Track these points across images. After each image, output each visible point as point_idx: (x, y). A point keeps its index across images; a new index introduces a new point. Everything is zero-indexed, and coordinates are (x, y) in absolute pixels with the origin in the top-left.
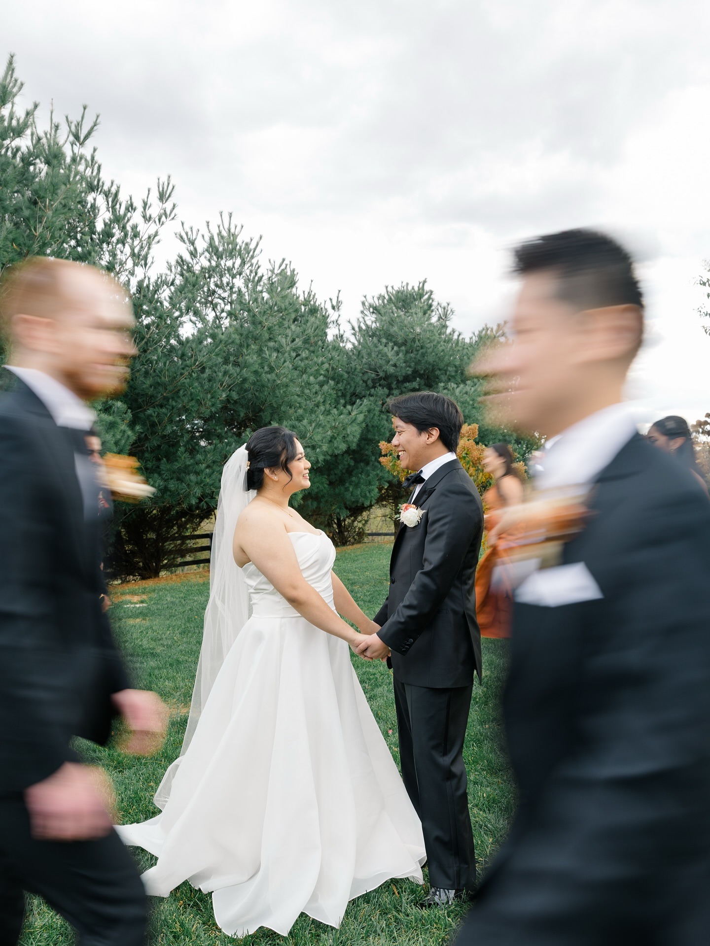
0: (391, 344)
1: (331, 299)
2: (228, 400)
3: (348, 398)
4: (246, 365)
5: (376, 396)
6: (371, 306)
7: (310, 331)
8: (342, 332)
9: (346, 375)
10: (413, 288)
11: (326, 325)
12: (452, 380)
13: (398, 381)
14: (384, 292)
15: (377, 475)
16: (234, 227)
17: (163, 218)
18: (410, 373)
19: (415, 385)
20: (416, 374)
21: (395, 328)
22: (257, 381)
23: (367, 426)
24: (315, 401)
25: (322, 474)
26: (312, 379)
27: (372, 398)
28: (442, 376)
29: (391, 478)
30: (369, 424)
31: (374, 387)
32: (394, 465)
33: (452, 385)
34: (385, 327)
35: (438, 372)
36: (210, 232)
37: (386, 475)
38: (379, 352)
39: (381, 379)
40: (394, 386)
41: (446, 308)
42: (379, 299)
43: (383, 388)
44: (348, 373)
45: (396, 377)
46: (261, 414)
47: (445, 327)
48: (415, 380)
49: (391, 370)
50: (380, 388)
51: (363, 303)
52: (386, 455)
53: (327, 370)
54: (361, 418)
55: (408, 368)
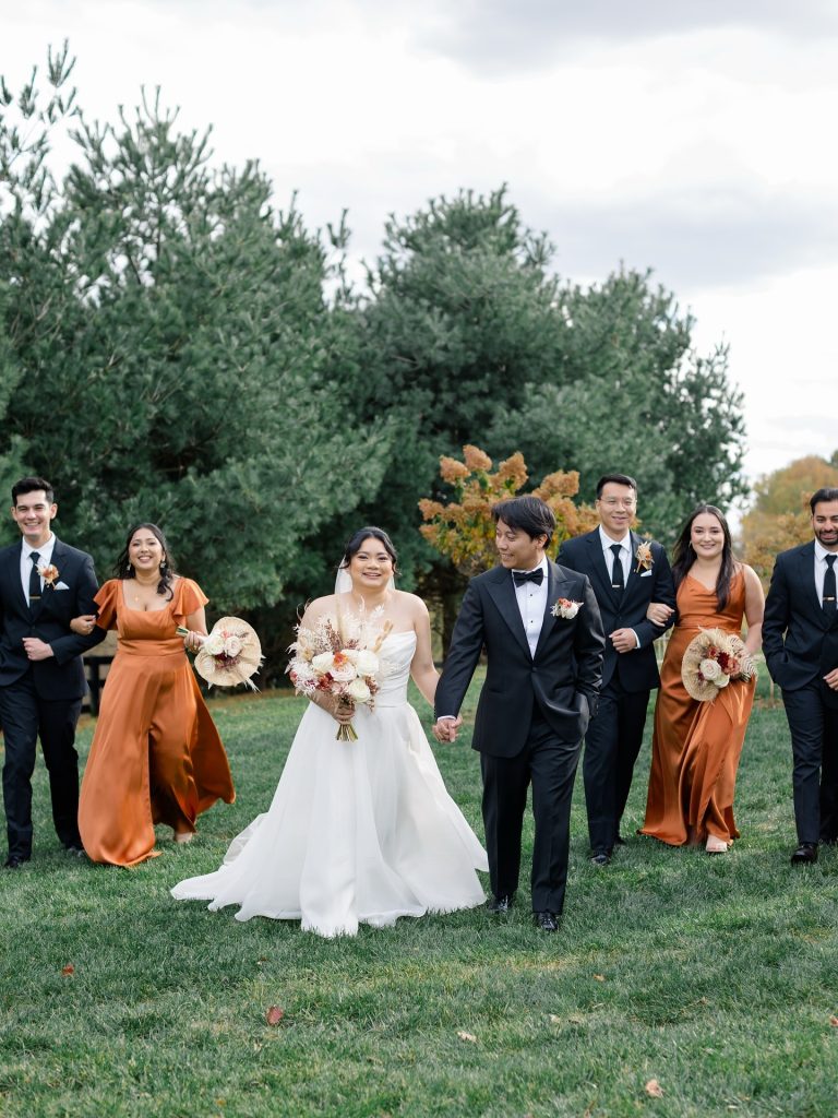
0: (437, 310)
1: (330, 226)
2: (160, 420)
3: (360, 409)
4: (192, 360)
5: (412, 404)
6: (402, 233)
7: (295, 294)
8: (348, 284)
9: (357, 368)
10: (481, 202)
11: (321, 273)
12: (551, 376)
13: (451, 376)
14: (426, 209)
15: (413, 550)
16: (165, 112)
17: (56, 110)
18: (472, 360)
19: (483, 385)
20: (484, 365)
21: (448, 279)
22: (208, 386)
23: (395, 460)
24: (305, 418)
25: (314, 549)
26: (299, 379)
27: (403, 410)
28: (531, 369)
29: (437, 557)
30: (400, 458)
31: (407, 387)
32: (443, 538)
33: (549, 387)
34: (428, 278)
35: (525, 362)
36: (124, 122)
37: (428, 552)
38: (418, 323)
39: (419, 372)
40: (444, 385)
41: (541, 243)
42: (417, 220)
43: (424, 390)
44: (360, 361)
45: (448, 368)
46: (212, 442)
47: (540, 275)
48: (483, 377)
49: (440, 357)
50: (419, 390)
51: (388, 228)
52: (430, 522)
53: (325, 361)
54: (383, 448)
55: (469, 353)
